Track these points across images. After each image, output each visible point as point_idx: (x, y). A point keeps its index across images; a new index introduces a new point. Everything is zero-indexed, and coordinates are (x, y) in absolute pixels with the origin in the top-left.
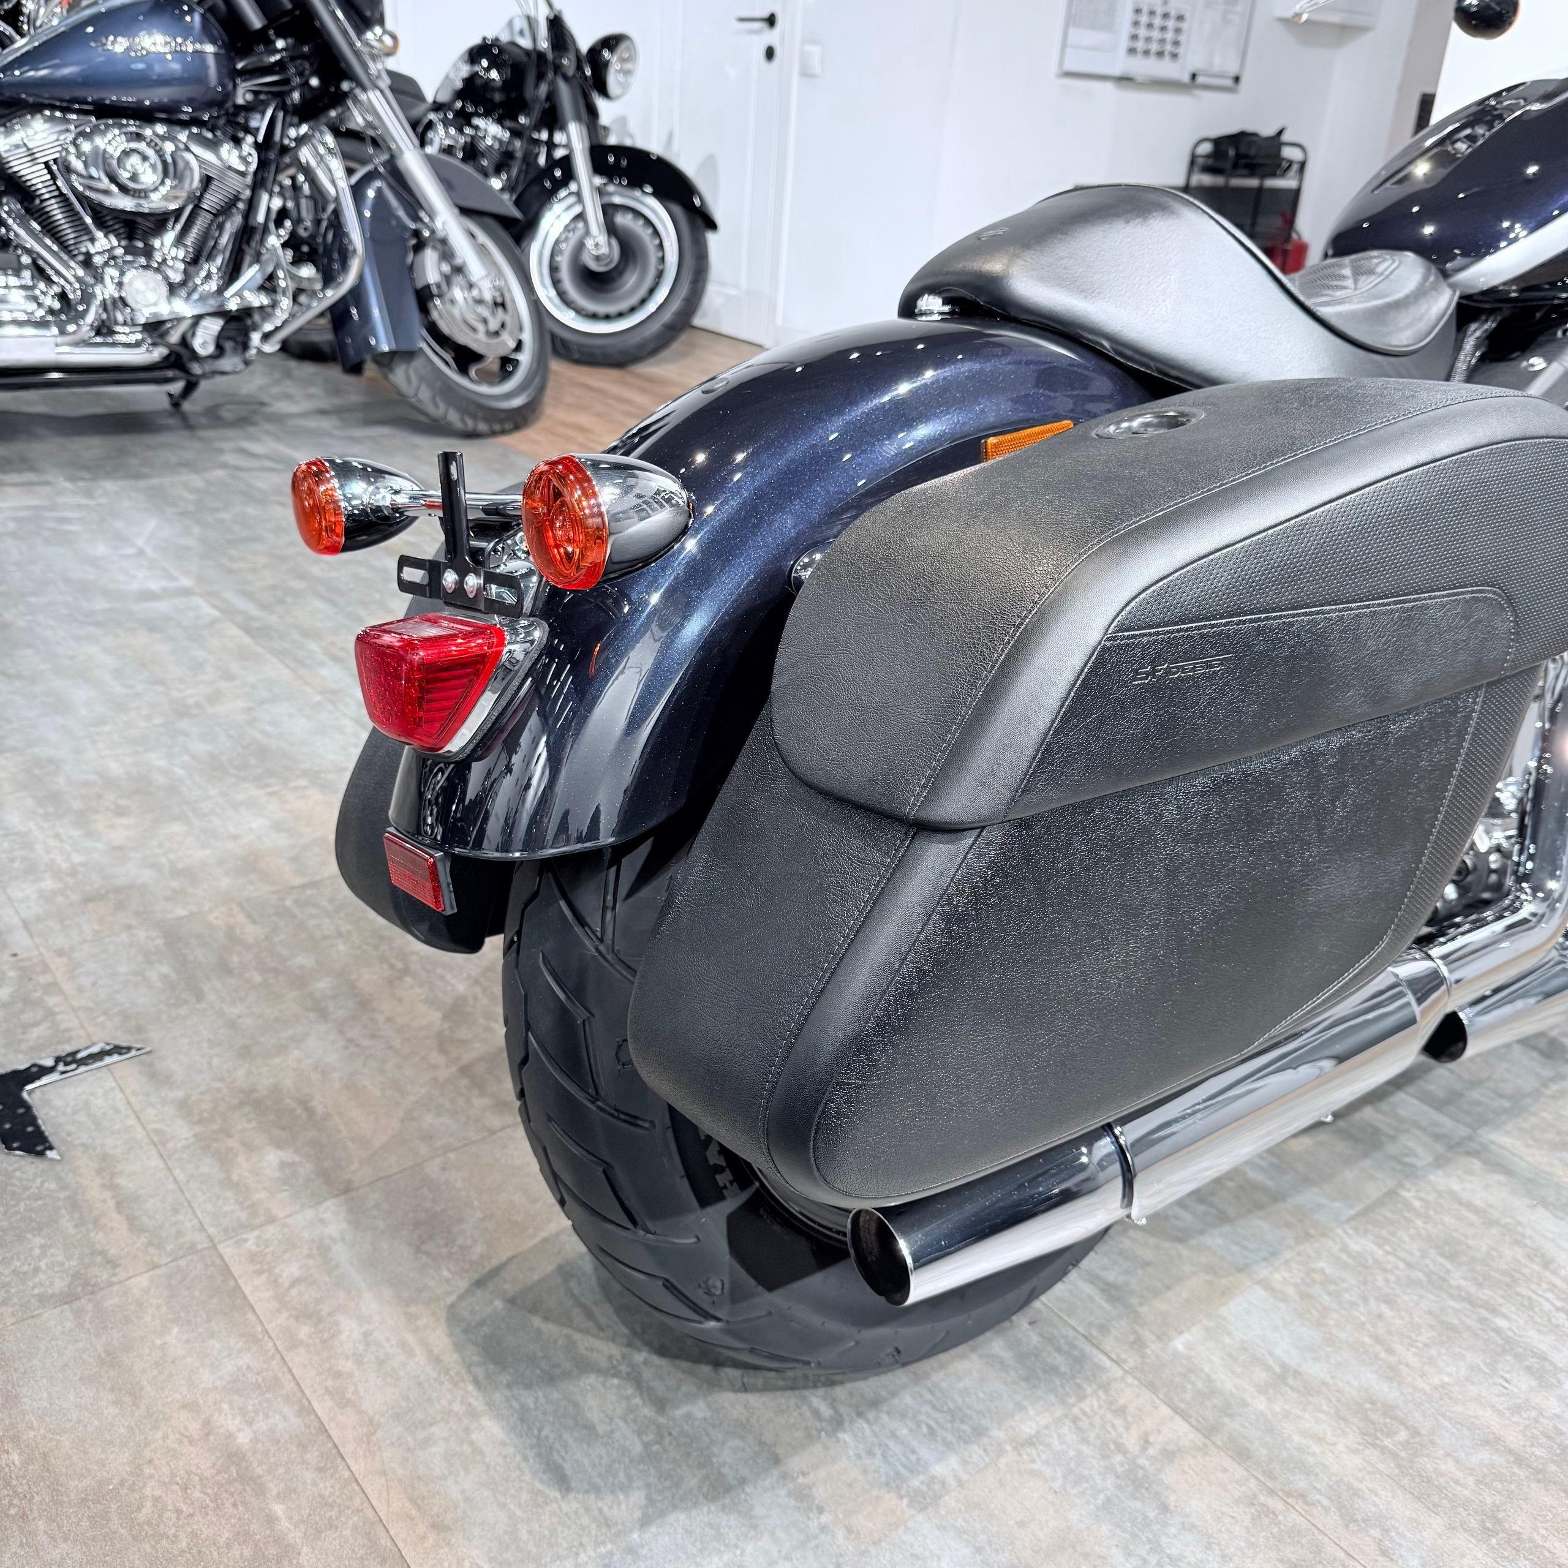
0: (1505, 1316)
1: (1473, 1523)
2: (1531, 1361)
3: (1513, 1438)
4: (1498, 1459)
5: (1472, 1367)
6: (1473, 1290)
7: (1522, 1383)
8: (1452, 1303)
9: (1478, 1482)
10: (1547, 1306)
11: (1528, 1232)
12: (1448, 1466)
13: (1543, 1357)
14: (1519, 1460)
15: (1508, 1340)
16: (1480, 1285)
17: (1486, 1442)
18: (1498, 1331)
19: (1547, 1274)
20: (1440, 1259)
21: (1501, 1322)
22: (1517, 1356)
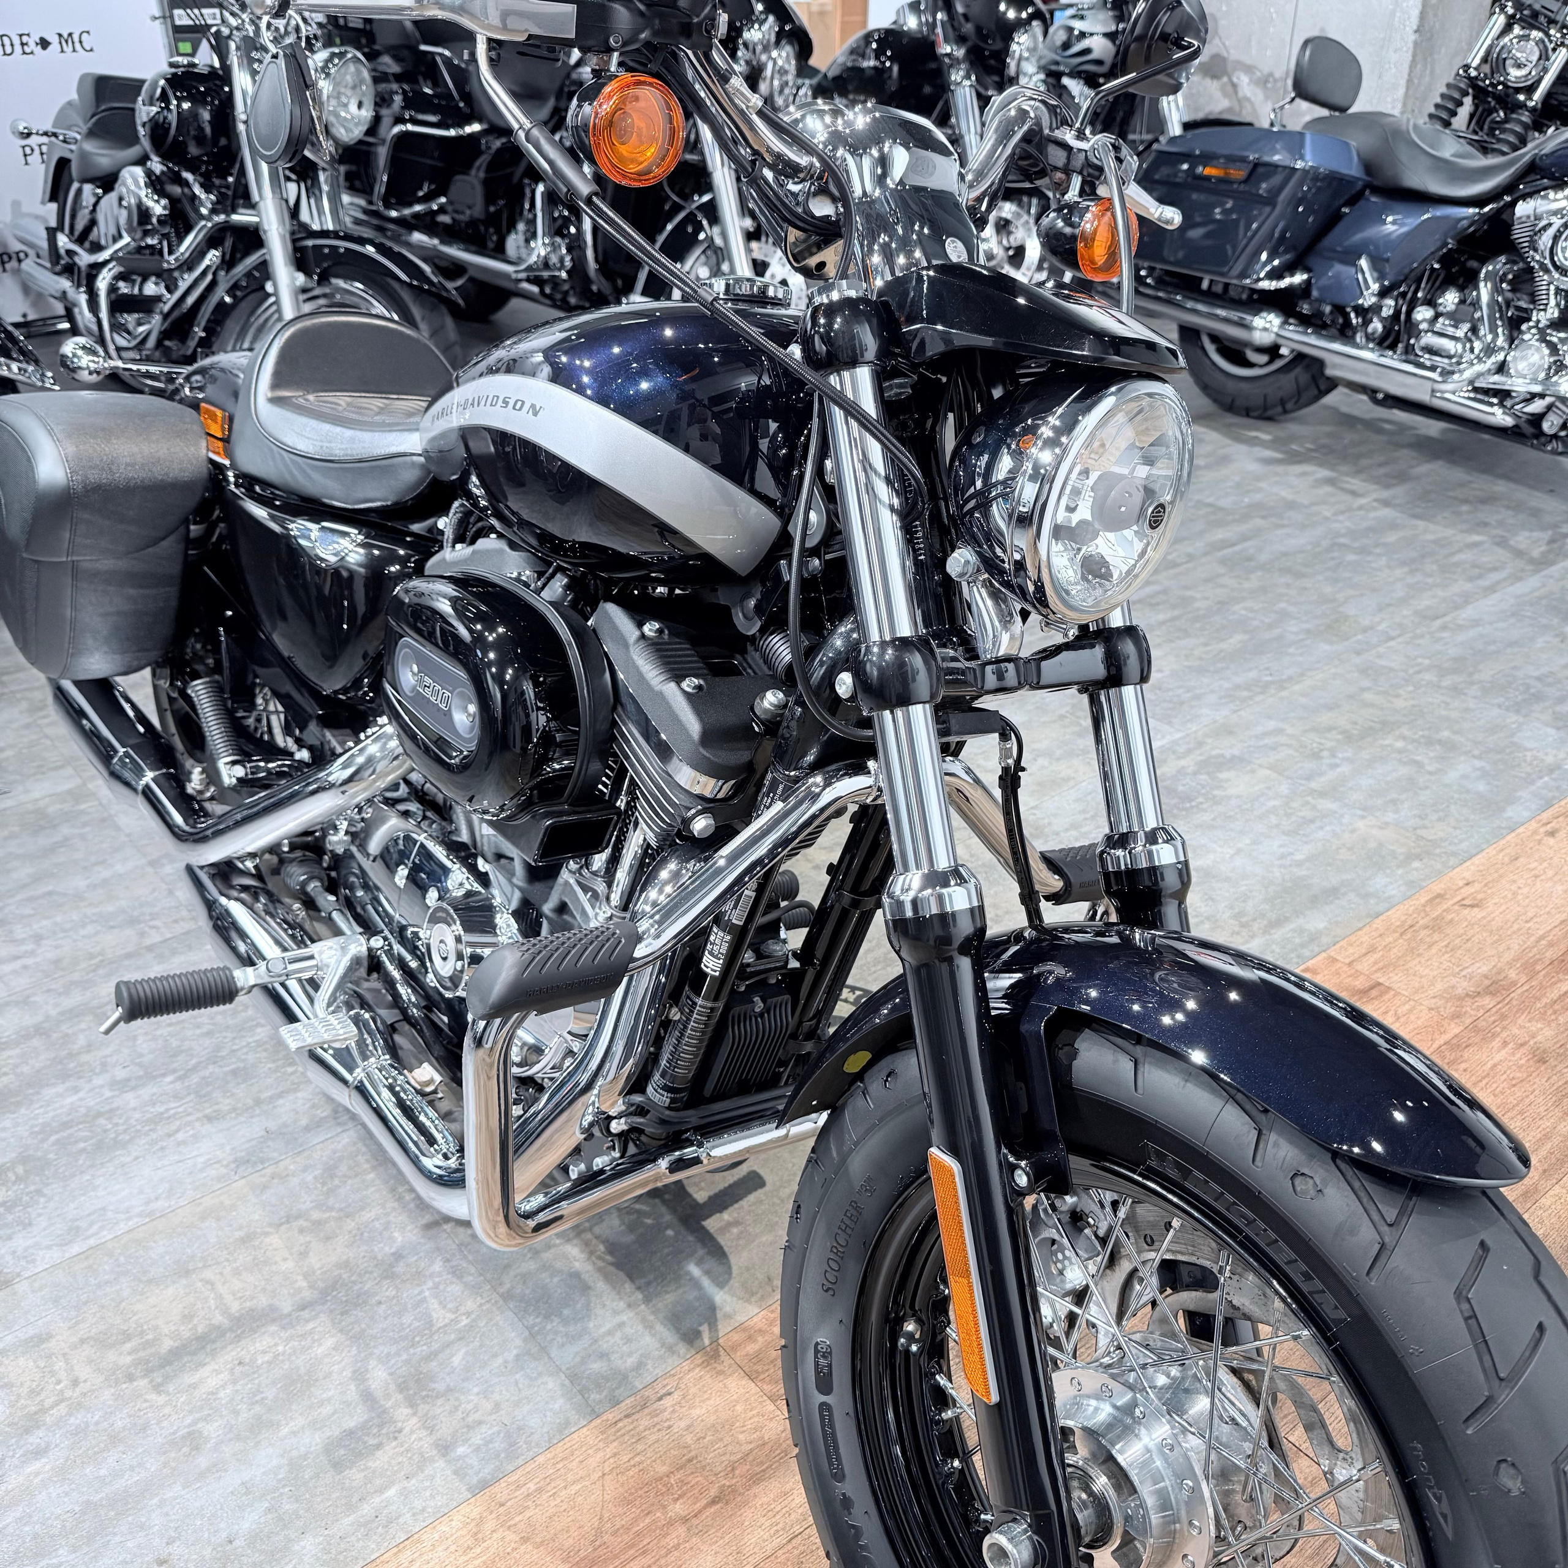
0: (172, 1082)
1: (45, 1025)
2: (133, 1083)
3: (85, 1058)
4: (76, 1047)
5: (141, 1055)
6: (203, 1073)
7: (120, 1074)
8: (194, 1061)
9: (67, 1035)
10: (172, 1105)
11: (242, 1119)
12: (83, 1026)
13: (133, 1089)
14: (71, 1056)
15: (155, 1077)
16: (204, 1078)
17: (89, 1045)
18: (164, 1075)
19: (199, 1115)
20: (234, 1066)
21: (169, 1078)
22: (140, 1077)
